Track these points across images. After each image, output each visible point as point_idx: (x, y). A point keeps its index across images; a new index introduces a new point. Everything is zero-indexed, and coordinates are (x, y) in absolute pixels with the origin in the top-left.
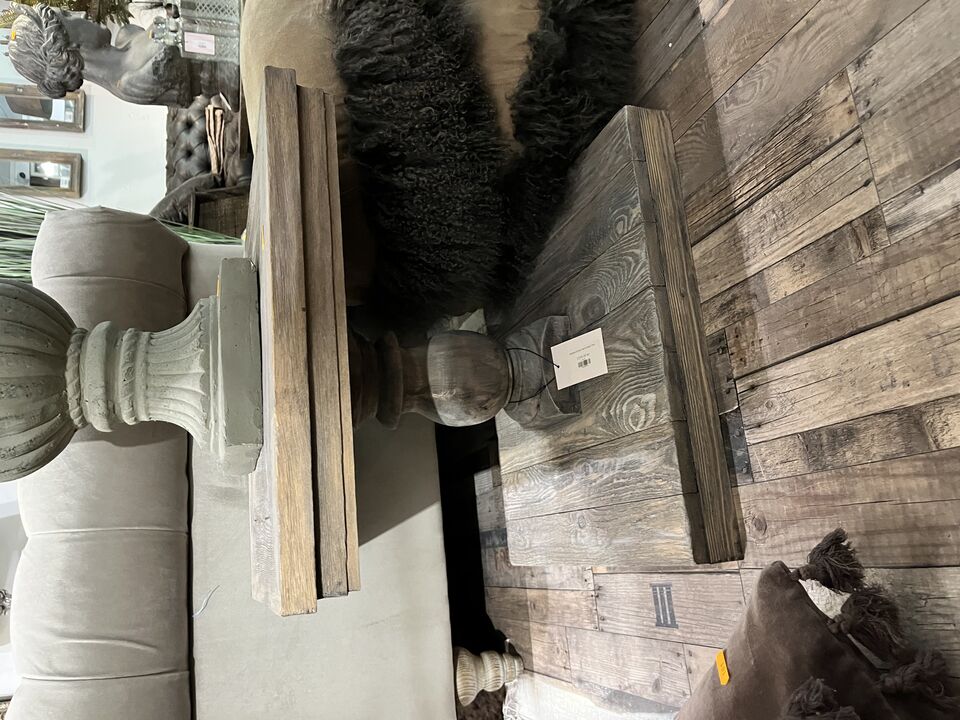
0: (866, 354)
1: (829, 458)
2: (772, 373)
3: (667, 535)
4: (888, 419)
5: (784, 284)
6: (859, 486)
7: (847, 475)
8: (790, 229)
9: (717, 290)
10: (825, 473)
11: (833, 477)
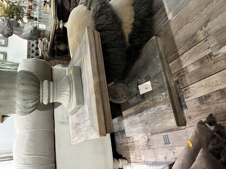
0: (211, 80)
1: (205, 102)
2: (190, 86)
3: (170, 122)
4: (217, 92)
5: (192, 69)
6: (212, 106)
7: (209, 104)
8: (192, 58)
9: (176, 71)
10: (204, 105)
11: (206, 105)
